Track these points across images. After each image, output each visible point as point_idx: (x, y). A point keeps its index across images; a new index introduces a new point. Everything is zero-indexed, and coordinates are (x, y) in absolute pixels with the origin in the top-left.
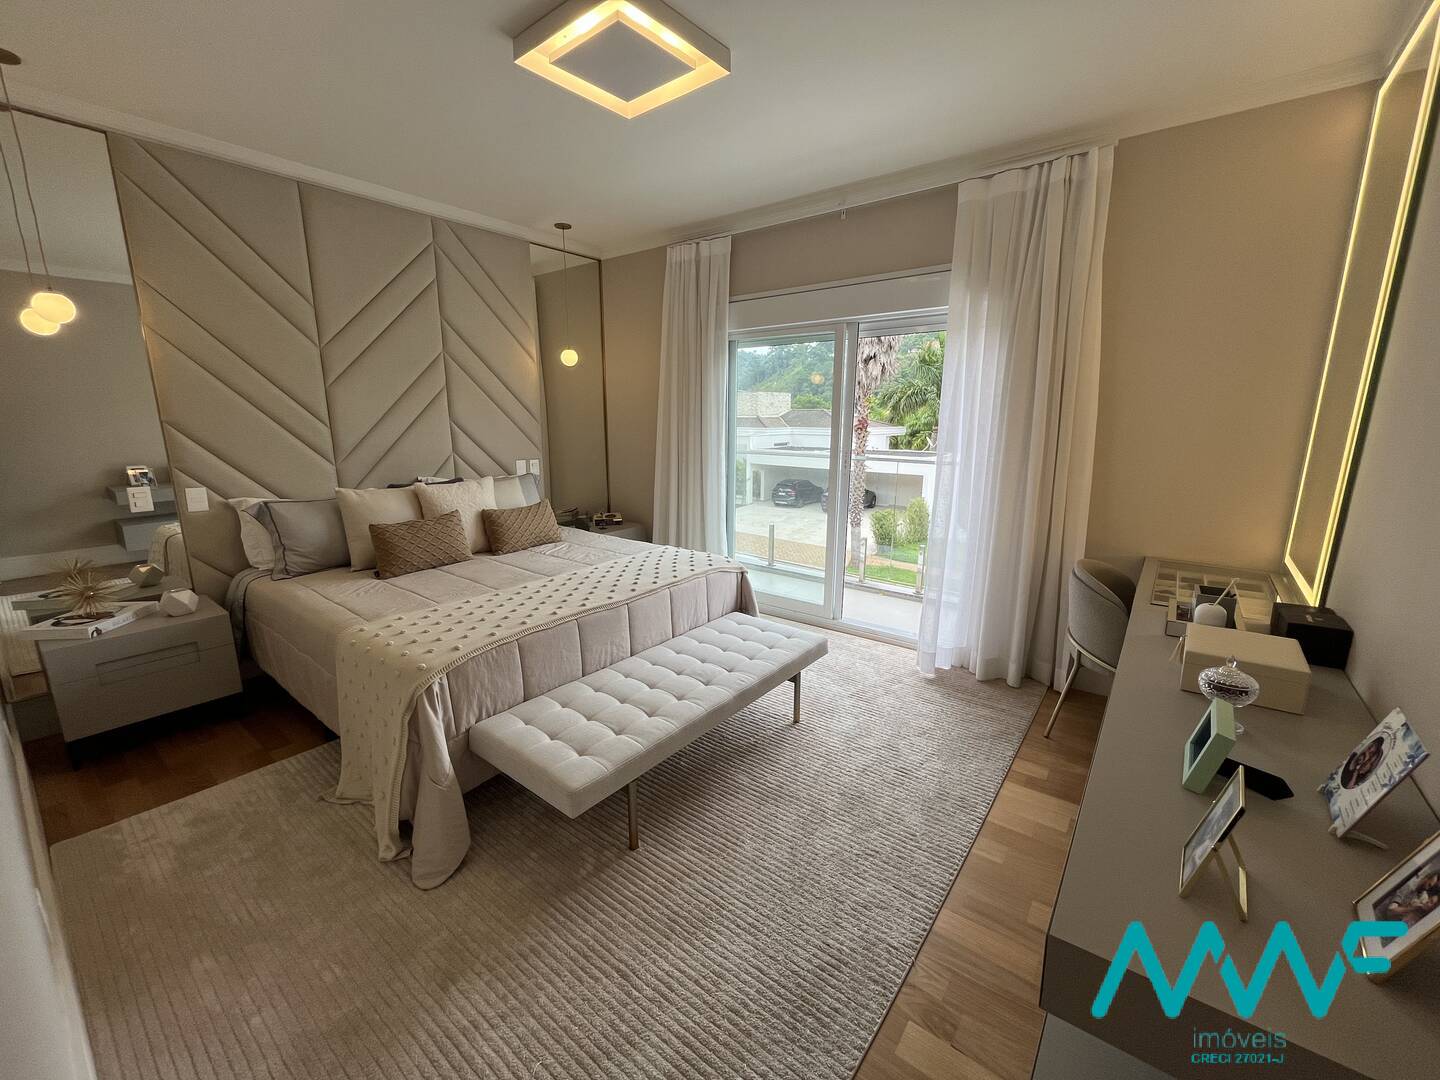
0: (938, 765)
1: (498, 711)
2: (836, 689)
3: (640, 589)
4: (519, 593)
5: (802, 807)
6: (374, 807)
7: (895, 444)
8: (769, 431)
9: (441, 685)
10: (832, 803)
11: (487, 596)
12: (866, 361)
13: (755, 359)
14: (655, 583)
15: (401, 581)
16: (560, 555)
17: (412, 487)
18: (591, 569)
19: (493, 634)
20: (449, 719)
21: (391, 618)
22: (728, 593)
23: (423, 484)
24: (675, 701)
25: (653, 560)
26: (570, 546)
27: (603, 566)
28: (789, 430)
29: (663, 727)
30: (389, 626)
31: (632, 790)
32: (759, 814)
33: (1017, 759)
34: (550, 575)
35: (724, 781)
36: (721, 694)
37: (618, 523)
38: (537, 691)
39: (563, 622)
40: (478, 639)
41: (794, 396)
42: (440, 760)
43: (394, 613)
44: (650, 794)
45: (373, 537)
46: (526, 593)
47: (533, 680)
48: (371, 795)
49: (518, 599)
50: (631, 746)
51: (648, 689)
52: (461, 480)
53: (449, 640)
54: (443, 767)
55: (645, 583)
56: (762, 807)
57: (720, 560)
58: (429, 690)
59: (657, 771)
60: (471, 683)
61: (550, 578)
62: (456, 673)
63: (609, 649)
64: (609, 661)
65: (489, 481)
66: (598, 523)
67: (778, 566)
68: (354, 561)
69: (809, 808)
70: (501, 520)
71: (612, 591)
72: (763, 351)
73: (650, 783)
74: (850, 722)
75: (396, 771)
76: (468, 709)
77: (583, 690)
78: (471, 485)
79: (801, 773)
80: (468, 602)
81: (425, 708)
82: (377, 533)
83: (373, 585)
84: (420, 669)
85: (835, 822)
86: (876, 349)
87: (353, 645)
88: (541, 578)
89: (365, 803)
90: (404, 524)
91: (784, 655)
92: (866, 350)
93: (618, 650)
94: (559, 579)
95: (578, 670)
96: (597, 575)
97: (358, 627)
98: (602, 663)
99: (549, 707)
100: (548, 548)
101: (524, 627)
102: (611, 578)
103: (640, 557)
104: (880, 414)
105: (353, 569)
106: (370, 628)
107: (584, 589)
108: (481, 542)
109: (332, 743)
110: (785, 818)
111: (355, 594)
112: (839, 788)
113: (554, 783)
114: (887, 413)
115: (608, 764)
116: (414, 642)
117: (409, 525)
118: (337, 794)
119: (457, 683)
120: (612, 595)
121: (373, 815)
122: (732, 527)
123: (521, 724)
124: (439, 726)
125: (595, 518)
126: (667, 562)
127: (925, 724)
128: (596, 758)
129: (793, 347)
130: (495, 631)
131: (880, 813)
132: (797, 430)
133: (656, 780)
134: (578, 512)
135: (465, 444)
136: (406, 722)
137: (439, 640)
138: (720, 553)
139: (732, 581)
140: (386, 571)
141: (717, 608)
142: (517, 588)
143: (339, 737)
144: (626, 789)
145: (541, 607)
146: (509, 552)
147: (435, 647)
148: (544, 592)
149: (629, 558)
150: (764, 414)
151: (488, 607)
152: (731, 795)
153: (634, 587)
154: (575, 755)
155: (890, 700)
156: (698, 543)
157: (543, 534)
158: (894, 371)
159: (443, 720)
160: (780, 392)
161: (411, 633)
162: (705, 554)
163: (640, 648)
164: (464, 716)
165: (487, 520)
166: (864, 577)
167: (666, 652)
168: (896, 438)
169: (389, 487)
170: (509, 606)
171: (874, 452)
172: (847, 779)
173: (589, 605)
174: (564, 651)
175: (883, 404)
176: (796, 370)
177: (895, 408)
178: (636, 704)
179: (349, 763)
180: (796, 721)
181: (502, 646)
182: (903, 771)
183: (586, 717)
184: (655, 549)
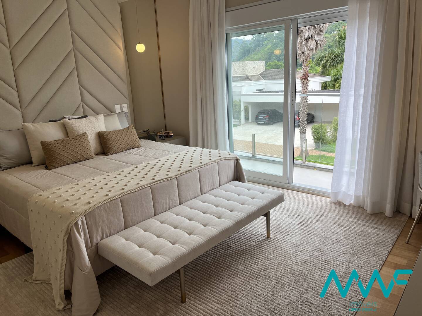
0: (346, 259)
1: (112, 234)
2: (290, 220)
3: (183, 170)
4: (120, 174)
5: (272, 281)
6: (51, 284)
7: (325, 86)
8: (253, 83)
9: (82, 221)
10: (287, 278)
11: (103, 176)
12: (307, 40)
13: (244, 42)
14: (190, 166)
15: (59, 170)
16: (141, 154)
17: (62, 121)
18: (157, 160)
19: (107, 195)
20: (87, 238)
21: (55, 189)
22: (230, 170)
23: (67, 120)
24: (203, 227)
25: (189, 155)
26: (146, 149)
27: (163, 159)
28: (264, 82)
29: (196, 240)
30: (54, 193)
31: (182, 272)
32: (249, 285)
33: (390, 255)
34: (135, 165)
35: (230, 268)
36: (226, 223)
37: (171, 136)
38: (131, 224)
39: (143, 188)
40: (99, 198)
41: (266, 63)
42: (84, 259)
43: (56, 186)
44: (191, 276)
45: (43, 147)
46: (123, 174)
47: (129, 218)
48: (50, 278)
49: (119, 177)
50: (180, 249)
51: (188, 221)
52: (86, 116)
53: (85, 199)
54: (85, 262)
55: (186, 167)
56: (250, 281)
57: (225, 154)
58: (76, 224)
59: (195, 263)
60: (97, 219)
61: (136, 166)
62: (89, 215)
63: (168, 202)
64: (168, 207)
65: (101, 117)
66: (160, 137)
67: (258, 156)
68: (34, 160)
69: (275, 281)
70: (109, 137)
71: (168, 171)
72: (249, 38)
73: (191, 270)
74: (298, 237)
75: (62, 265)
76: (97, 234)
77: (154, 223)
78: (92, 119)
79: (271, 263)
80: (94, 179)
81: (74, 232)
82: (45, 145)
83: (44, 172)
84: (71, 213)
85: (289, 288)
86: (312, 32)
87: (36, 203)
88: (131, 166)
89: (47, 282)
90: (58, 140)
91: (261, 202)
92: (307, 34)
93: (172, 202)
94: (140, 167)
95: (152, 213)
96: (161, 163)
97: (39, 194)
98: (164, 209)
99: (137, 231)
100: (134, 151)
101: (123, 191)
102: (167, 165)
103: (183, 153)
104: (316, 70)
105: (33, 165)
106: (45, 194)
107: (153, 171)
108: (99, 149)
109: (29, 254)
110: (262, 286)
111: (35, 177)
112: (291, 271)
113: (141, 269)
114: (320, 69)
115: (168, 259)
116: (67, 200)
117: (61, 141)
118: (33, 278)
119: (90, 220)
120: (168, 173)
121: (52, 288)
122: (232, 136)
123: (124, 240)
124: (82, 242)
125: (159, 134)
126: (196, 156)
127: (338, 237)
128: (162, 256)
129: (265, 35)
130: (108, 193)
131: (314, 284)
132: (268, 82)
133: (194, 268)
134: (149, 132)
135: (88, 98)
136: (66, 240)
137: (80, 199)
138: (225, 150)
139: (232, 164)
140: (52, 165)
141: (224, 179)
142: (118, 172)
143: (32, 250)
144: (178, 272)
145: (131, 181)
146: (113, 153)
147: (78, 202)
148: (133, 173)
149: (177, 154)
150: (250, 73)
151: (104, 182)
152: (234, 275)
153: (180, 169)
154: (152, 255)
155: (319, 225)
156: (214, 145)
157: (131, 143)
158: (324, 44)
159: (84, 239)
160: (259, 60)
161: (65, 196)
162: (217, 151)
163: (184, 200)
164: (95, 237)
165: (101, 137)
166: (306, 161)
167: (197, 202)
168: (325, 83)
169: (50, 121)
170: (114, 181)
171: (313, 92)
172: (295, 266)
173: (156, 179)
174: (144, 203)
175: (317, 64)
176: (268, 47)
177: (324, 66)
178: (183, 229)
179: (38, 263)
180: (268, 237)
181: (112, 201)
182: (326, 262)
183: (156, 236)
184: (191, 149)
